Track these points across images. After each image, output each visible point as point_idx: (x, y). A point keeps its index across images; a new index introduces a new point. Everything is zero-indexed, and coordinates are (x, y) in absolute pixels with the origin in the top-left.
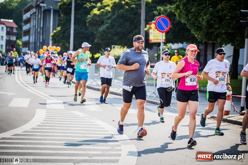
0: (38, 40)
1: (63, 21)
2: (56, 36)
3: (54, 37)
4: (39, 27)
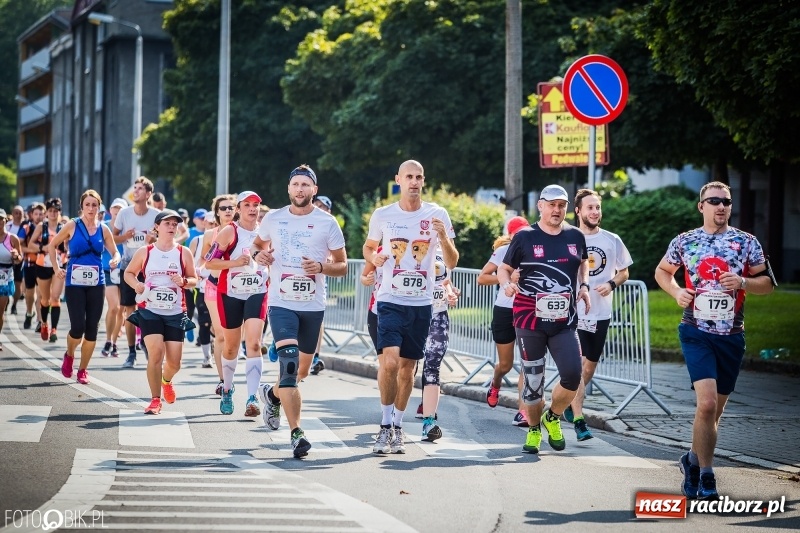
0: (86, 164)
1: (184, 82)
2: (156, 148)
3: (152, 151)
4: (88, 109)
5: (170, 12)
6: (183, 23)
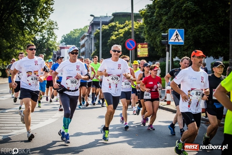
5: (95, 33)
6: (97, 35)
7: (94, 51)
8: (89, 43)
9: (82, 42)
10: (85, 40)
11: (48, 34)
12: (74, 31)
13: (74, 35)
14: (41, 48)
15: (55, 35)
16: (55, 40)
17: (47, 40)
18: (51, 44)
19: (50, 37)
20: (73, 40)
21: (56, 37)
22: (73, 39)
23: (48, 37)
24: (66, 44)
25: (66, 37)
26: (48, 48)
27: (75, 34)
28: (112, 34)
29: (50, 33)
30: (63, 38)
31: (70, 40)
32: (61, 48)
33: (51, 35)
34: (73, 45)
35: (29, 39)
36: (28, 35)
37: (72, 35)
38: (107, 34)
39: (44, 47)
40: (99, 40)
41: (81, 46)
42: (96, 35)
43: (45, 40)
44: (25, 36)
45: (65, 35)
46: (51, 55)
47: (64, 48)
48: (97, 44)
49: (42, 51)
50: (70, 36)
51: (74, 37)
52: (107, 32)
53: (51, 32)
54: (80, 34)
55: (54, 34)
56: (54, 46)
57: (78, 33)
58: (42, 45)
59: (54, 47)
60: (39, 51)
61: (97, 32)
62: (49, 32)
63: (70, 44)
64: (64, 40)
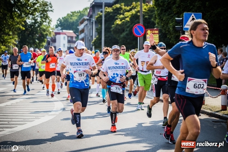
5: (97, 17)
6: (99, 19)
7: (95, 37)
8: (90, 28)
9: (81, 27)
10: (85, 25)
11: (41, 17)
12: (72, 14)
13: (71, 19)
14: (33, 33)
15: (50, 19)
16: (50, 24)
17: (39, 25)
18: (44, 29)
19: (44, 20)
20: (71, 25)
21: (50, 21)
22: (70, 23)
23: (41, 20)
24: (62, 29)
25: (62, 21)
26: (41, 33)
27: (73, 18)
28: (116, 17)
29: (44, 16)
30: (59, 22)
31: (67, 24)
32: (57, 34)
33: (45, 19)
34: (70, 30)
35: (19, 22)
36: (17, 18)
37: (69, 18)
38: (110, 18)
39: (37, 33)
40: (101, 24)
41: (79, 31)
42: (97, 18)
43: (38, 24)
44: (14, 20)
45: (61, 19)
46: (44, 42)
47: (59, 34)
48: (100, 30)
49: (34, 37)
50: (66, 19)
51: (72, 21)
52: (111, 16)
53: (45, 14)
54: (79, 18)
55: (48, 17)
56: (48, 31)
57: (76, 16)
58: (34, 30)
59: (48, 33)
60: (30, 37)
61: (98, 15)
62: (42, 15)
63: (67, 29)
64: (60, 24)
